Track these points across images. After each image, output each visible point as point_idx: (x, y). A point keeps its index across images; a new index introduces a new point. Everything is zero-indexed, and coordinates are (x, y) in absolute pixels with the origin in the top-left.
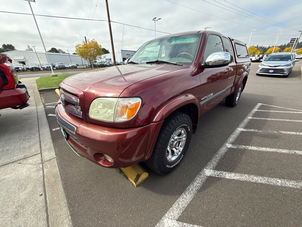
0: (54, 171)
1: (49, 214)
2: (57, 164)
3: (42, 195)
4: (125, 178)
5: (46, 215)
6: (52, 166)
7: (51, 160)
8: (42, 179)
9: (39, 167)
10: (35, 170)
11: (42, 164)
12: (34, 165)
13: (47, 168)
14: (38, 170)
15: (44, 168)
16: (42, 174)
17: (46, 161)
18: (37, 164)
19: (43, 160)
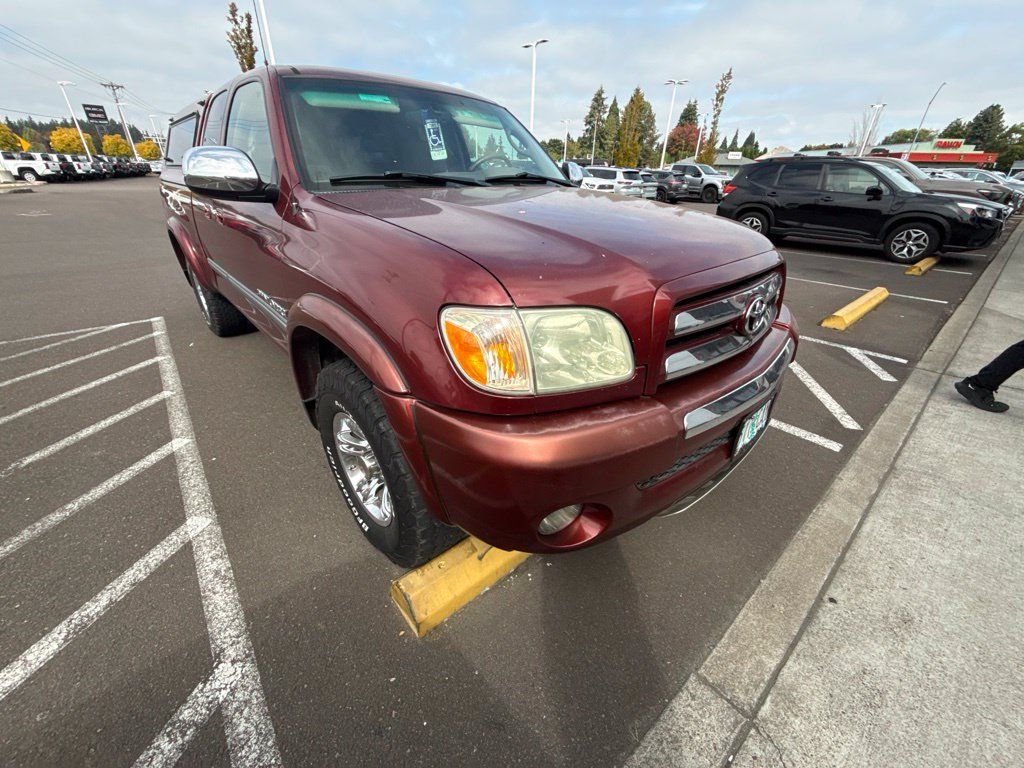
0: (755, 623)
2: (722, 637)
3: (832, 600)
6: (741, 650)
7: (718, 689)
8: (800, 644)
9: (778, 714)
10: (797, 721)
11: (755, 717)
12: (786, 752)
13: (760, 663)
14: (790, 701)
15: (767, 678)
16: (789, 663)
17: (734, 707)
18: (769, 743)
19: (736, 731)
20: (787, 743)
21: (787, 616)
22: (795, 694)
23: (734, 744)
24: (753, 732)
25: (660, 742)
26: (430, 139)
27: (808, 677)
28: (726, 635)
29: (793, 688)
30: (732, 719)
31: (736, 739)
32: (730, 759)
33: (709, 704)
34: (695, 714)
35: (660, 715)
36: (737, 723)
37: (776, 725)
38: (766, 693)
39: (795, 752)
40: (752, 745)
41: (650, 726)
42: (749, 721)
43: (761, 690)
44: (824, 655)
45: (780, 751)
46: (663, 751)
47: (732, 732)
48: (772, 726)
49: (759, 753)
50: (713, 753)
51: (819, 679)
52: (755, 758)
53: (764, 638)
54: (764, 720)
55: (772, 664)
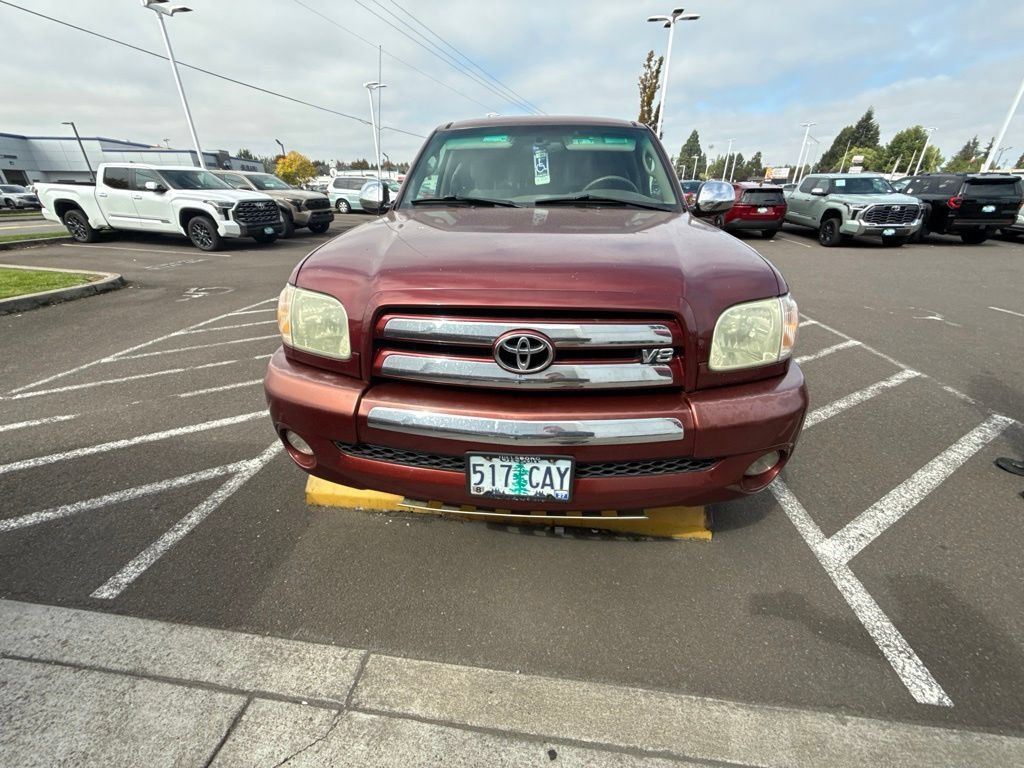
0: (456, 682)
1: (661, 749)
4: (666, 544)
5: (659, 760)
6: (415, 679)
7: (361, 673)
8: (459, 732)
9: (362, 728)
10: (362, 747)
11: (350, 710)
12: (326, 743)
13: (411, 700)
14: (380, 737)
15: (397, 709)
16: (426, 726)
17: (351, 691)
18: (329, 728)
19: (330, 700)
20: (336, 742)
21: (490, 709)
22: (391, 738)
23: (318, 701)
24: (334, 712)
25: (297, 650)
26: (536, 167)
27: (419, 748)
28: (424, 662)
29: (397, 735)
30: (339, 693)
31: (323, 702)
32: (304, 703)
33: (344, 671)
34: (330, 665)
35: (317, 643)
36: (338, 697)
37: (349, 729)
38: (380, 713)
39: (330, 751)
40: (321, 715)
41: (307, 641)
42: (344, 705)
43: (380, 708)
44: (459, 759)
45: (325, 737)
46: (290, 655)
47: (328, 696)
48: (346, 725)
49: (316, 721)
50: (303, 688)
51: (423, 759)
52: (311, 719)
53: (443, 694)
54: (349, 718)
55: (415, 709)
